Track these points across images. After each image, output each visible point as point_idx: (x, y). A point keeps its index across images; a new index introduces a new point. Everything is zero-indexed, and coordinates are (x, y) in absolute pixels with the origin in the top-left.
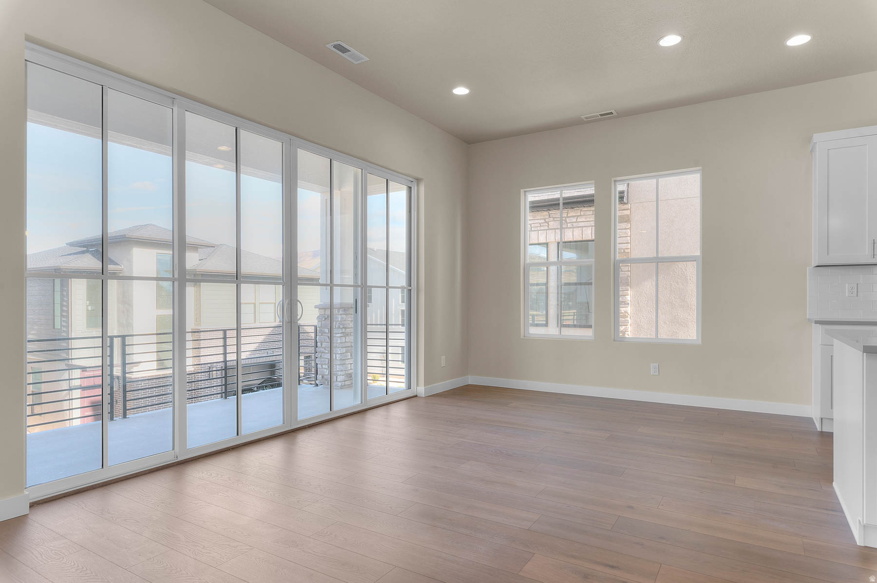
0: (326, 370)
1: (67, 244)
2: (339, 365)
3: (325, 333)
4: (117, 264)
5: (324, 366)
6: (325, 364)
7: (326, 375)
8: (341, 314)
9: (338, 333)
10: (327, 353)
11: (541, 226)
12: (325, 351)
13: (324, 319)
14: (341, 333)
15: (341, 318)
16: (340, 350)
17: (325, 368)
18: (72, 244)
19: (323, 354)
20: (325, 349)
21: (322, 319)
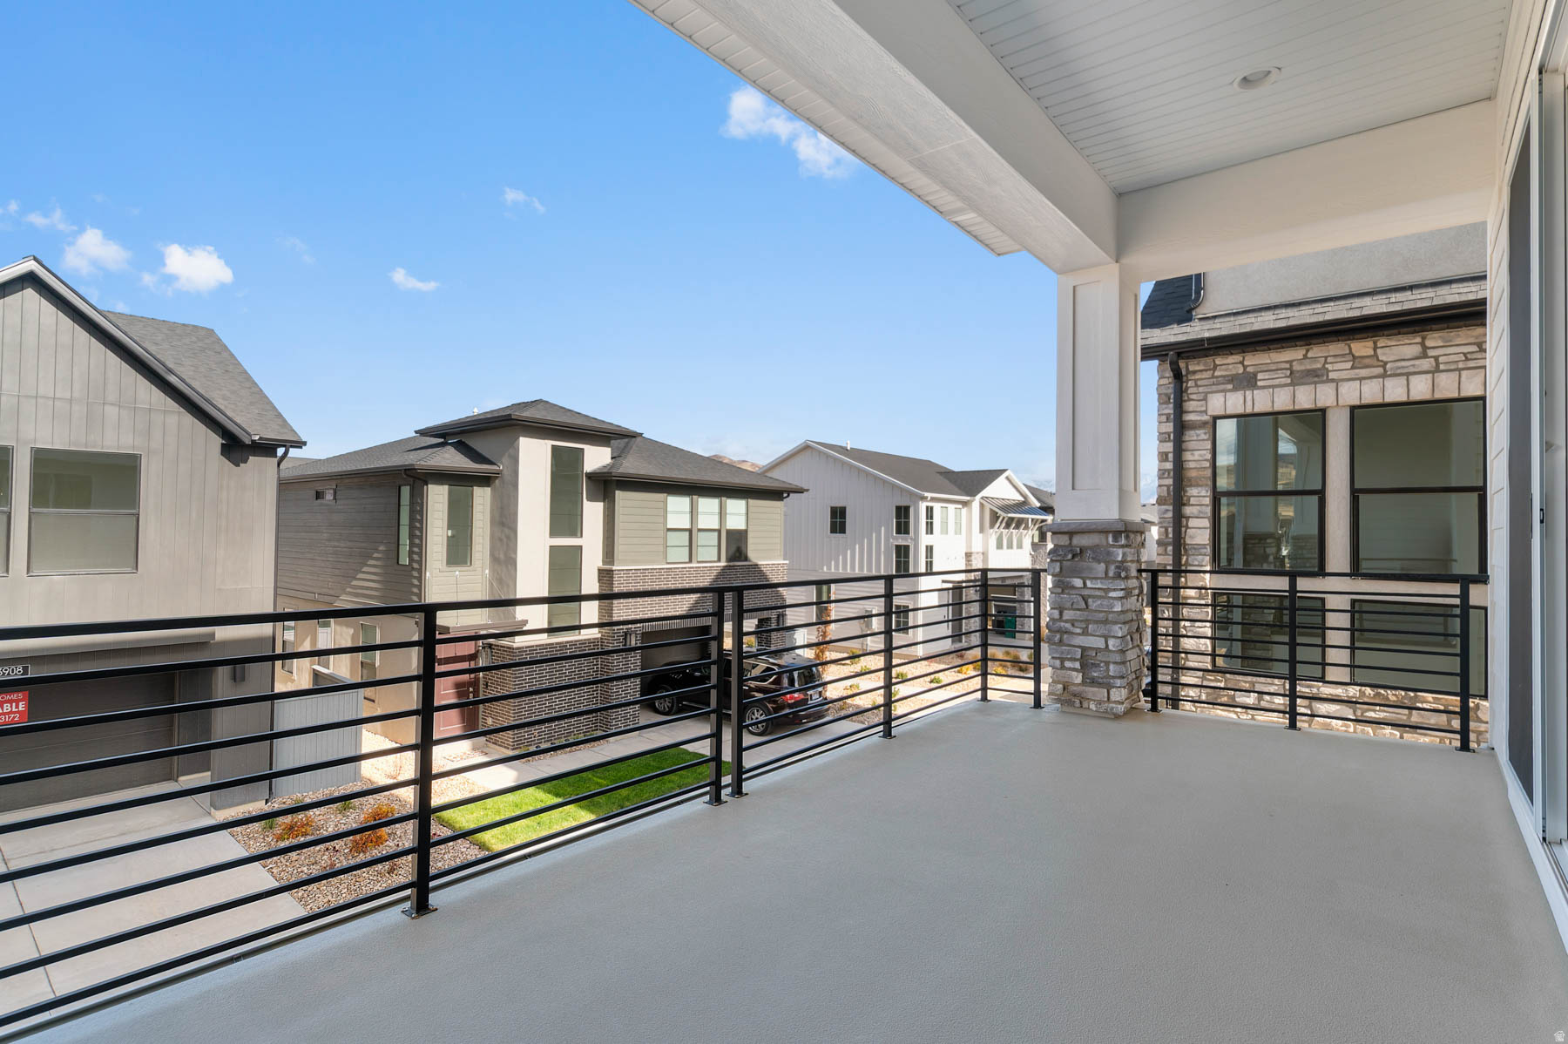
0: (1075, 673)
1: (416, 432)
2: (1115, 663)
3: (1073, 587)
4: (492, 463)
5: (1068, 664)
6: (1073, 660)
7: (1074, 684)
8: (1122, 546)
9: (1115, 590)
10: (1079, 634)
11: (1467, 359)
12: (1072, 629)
13: (1070, 556)
14: (1122, 590)
15: (1124, 554)
16: (1121, 628)
17: (1070, 669)
18: (423, 433)
19: (1065, 636)
20: (1073, 625)
21: (1065, 555)
